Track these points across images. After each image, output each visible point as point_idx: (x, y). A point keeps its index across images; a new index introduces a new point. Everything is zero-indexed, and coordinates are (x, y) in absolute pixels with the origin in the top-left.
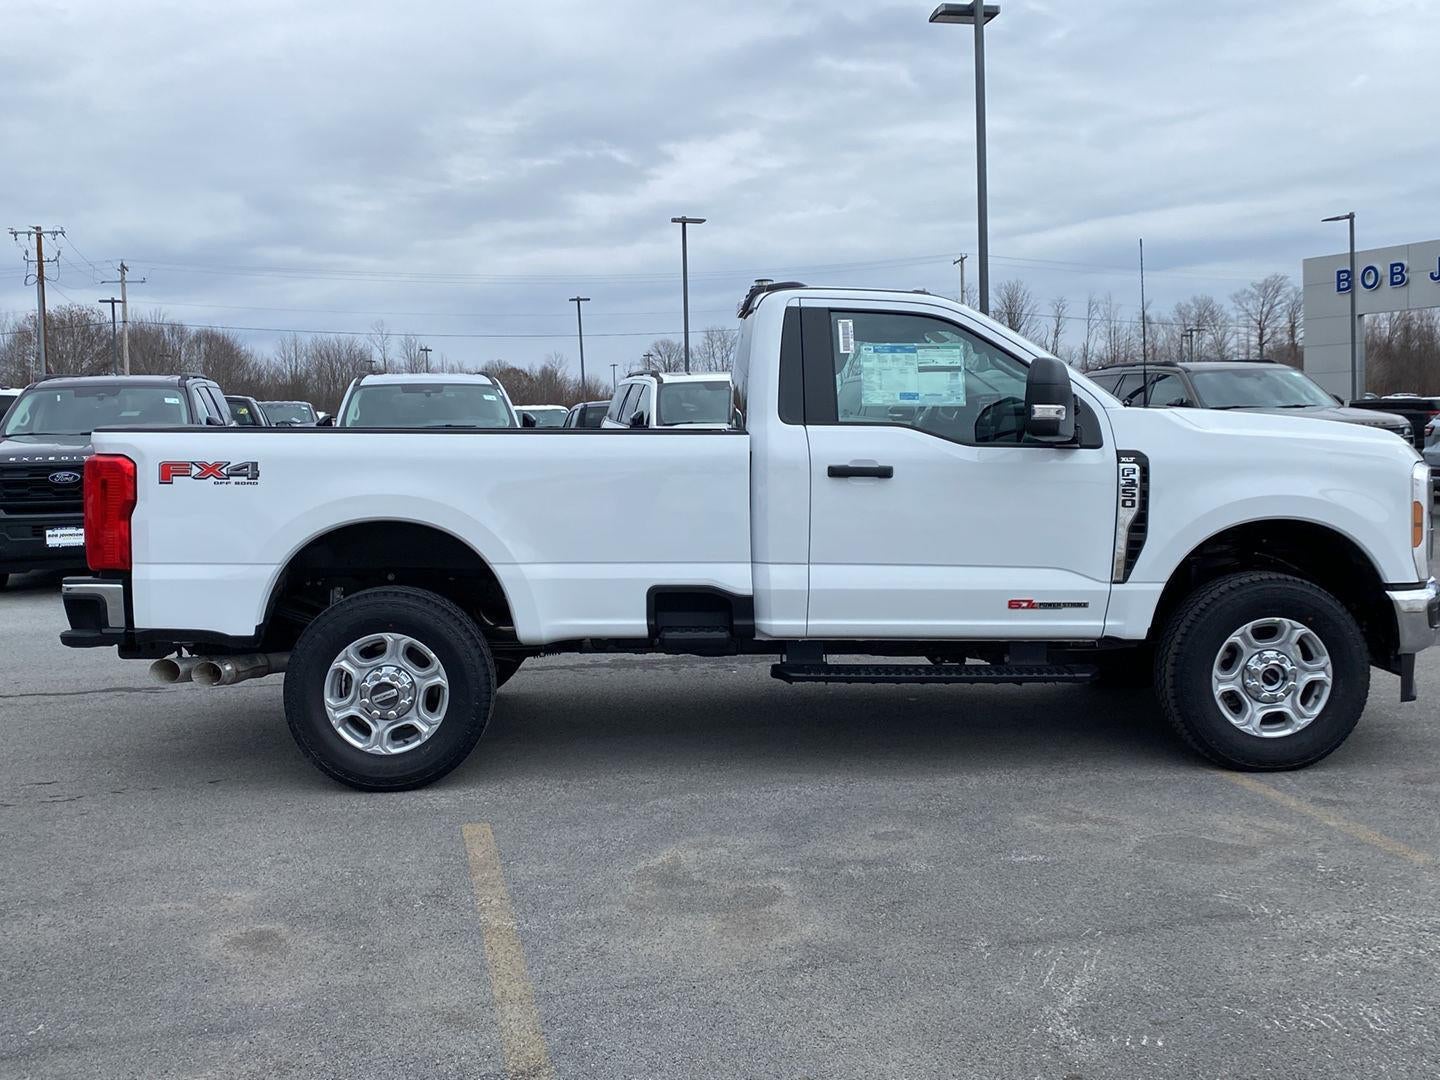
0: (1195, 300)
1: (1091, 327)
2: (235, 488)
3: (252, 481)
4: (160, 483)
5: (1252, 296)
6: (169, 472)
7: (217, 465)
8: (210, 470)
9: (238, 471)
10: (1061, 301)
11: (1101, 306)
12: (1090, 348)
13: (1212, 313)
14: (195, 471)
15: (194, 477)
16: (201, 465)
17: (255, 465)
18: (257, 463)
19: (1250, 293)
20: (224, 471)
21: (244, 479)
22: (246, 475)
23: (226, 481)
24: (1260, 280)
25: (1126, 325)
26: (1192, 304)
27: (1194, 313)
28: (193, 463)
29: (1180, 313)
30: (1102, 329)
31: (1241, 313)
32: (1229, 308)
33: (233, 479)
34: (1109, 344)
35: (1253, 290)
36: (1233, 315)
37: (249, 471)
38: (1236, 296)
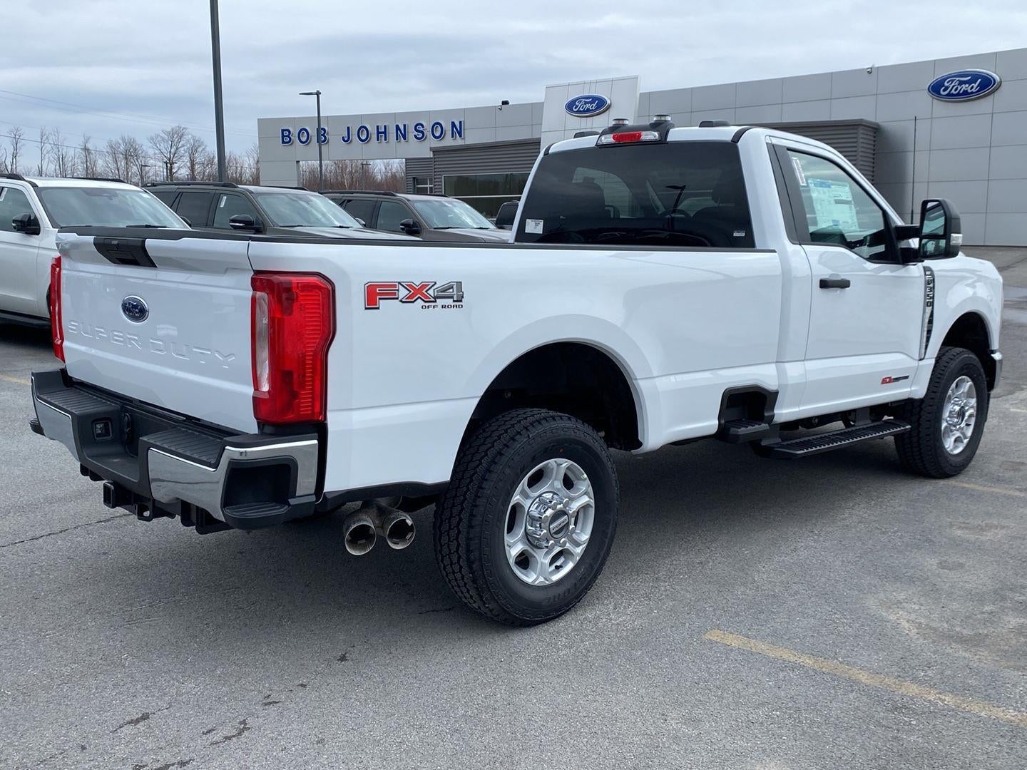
0: (123, 139)
1: (44, 153)
2: (441, 314)
3: (458, 304)
4: (366, 309)
5: (163, 139)
6: (375, 295)
7: (424, 286)
8: (418, 293)
9: (444, 293)
10: (17, 131)
11: (51, 137)
12: (44, 169)
13: (135, 150)
14: (403, 293)
15: (401, 301)
16: (409, 286)
17: (459, 284)
18: (461, 282)
19: (161, 137)
20: (431, 292)
21: (449, 302)
22: (452, 297)
23: (433, 304)
24: (169, 129)
25: (71, 152)
26: (121, 142)
27: (122, 147)
28: (399, 283)
29: (112, 147)
30: (53, 156)
31: (157, 152)
32: (148, 148)
33: (440, 302)
34: (58, 167)
35: (163, 135)
36: (151, 152)
37: (453, 294)
38: (152, 139)
